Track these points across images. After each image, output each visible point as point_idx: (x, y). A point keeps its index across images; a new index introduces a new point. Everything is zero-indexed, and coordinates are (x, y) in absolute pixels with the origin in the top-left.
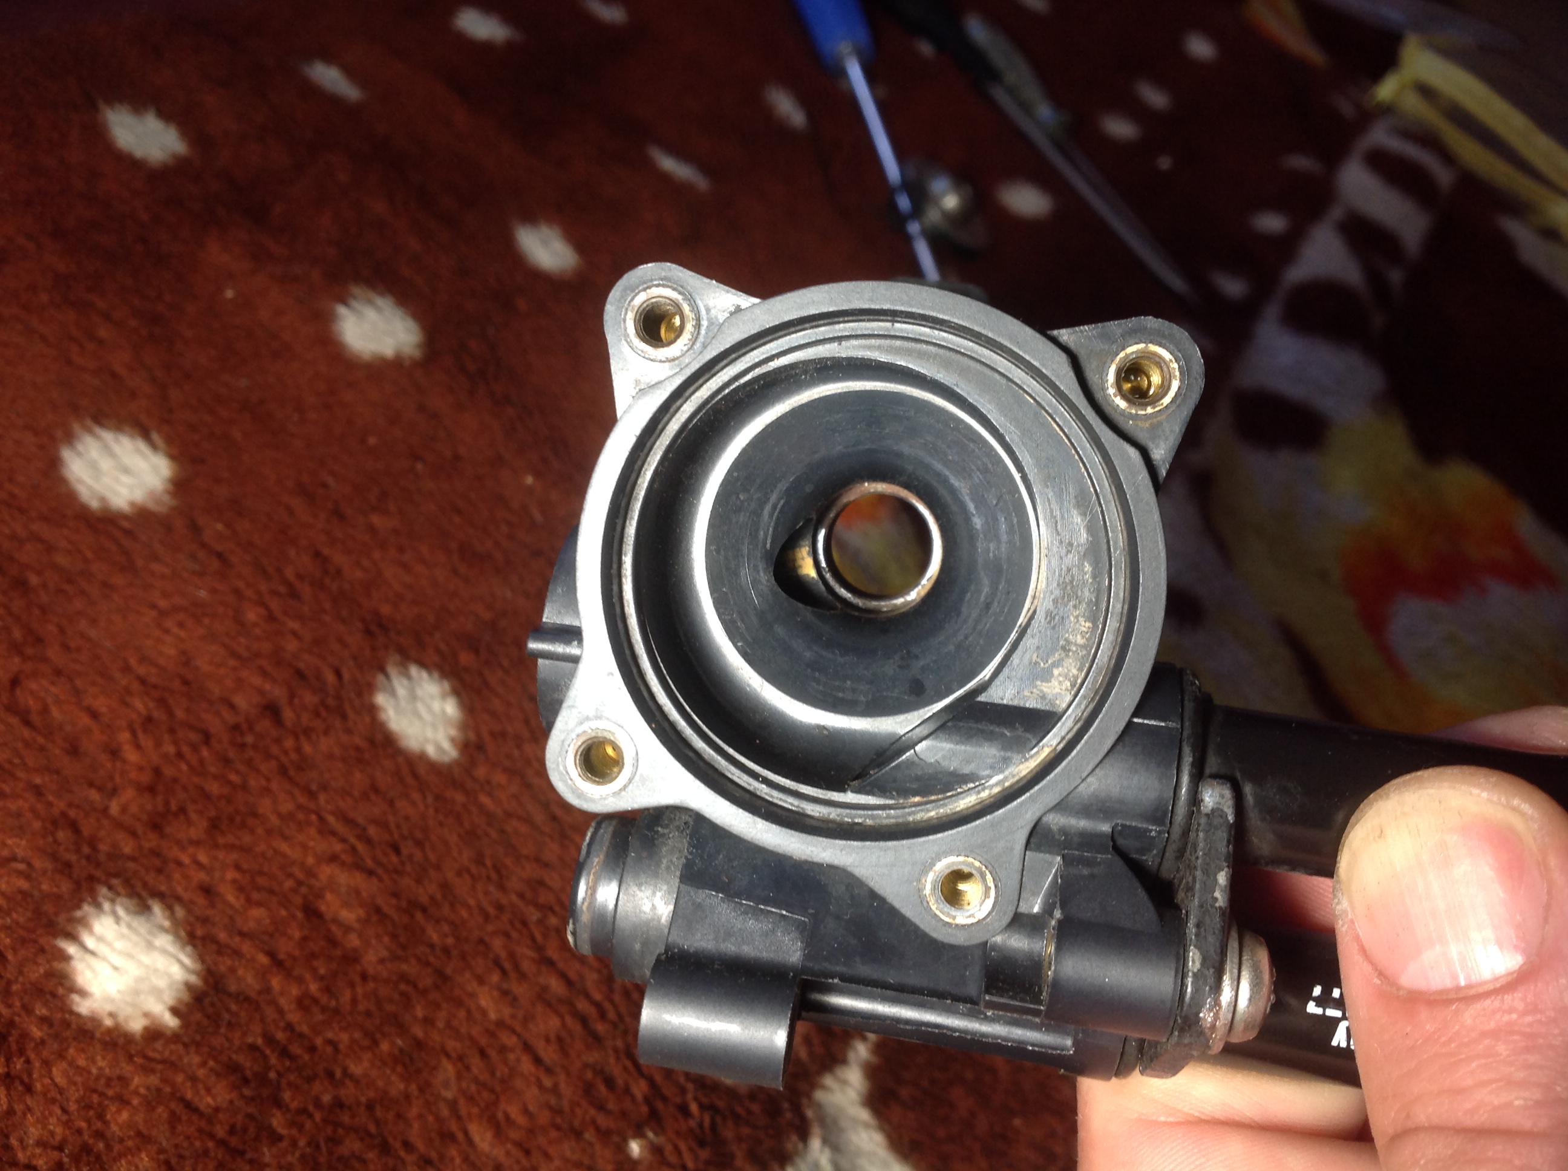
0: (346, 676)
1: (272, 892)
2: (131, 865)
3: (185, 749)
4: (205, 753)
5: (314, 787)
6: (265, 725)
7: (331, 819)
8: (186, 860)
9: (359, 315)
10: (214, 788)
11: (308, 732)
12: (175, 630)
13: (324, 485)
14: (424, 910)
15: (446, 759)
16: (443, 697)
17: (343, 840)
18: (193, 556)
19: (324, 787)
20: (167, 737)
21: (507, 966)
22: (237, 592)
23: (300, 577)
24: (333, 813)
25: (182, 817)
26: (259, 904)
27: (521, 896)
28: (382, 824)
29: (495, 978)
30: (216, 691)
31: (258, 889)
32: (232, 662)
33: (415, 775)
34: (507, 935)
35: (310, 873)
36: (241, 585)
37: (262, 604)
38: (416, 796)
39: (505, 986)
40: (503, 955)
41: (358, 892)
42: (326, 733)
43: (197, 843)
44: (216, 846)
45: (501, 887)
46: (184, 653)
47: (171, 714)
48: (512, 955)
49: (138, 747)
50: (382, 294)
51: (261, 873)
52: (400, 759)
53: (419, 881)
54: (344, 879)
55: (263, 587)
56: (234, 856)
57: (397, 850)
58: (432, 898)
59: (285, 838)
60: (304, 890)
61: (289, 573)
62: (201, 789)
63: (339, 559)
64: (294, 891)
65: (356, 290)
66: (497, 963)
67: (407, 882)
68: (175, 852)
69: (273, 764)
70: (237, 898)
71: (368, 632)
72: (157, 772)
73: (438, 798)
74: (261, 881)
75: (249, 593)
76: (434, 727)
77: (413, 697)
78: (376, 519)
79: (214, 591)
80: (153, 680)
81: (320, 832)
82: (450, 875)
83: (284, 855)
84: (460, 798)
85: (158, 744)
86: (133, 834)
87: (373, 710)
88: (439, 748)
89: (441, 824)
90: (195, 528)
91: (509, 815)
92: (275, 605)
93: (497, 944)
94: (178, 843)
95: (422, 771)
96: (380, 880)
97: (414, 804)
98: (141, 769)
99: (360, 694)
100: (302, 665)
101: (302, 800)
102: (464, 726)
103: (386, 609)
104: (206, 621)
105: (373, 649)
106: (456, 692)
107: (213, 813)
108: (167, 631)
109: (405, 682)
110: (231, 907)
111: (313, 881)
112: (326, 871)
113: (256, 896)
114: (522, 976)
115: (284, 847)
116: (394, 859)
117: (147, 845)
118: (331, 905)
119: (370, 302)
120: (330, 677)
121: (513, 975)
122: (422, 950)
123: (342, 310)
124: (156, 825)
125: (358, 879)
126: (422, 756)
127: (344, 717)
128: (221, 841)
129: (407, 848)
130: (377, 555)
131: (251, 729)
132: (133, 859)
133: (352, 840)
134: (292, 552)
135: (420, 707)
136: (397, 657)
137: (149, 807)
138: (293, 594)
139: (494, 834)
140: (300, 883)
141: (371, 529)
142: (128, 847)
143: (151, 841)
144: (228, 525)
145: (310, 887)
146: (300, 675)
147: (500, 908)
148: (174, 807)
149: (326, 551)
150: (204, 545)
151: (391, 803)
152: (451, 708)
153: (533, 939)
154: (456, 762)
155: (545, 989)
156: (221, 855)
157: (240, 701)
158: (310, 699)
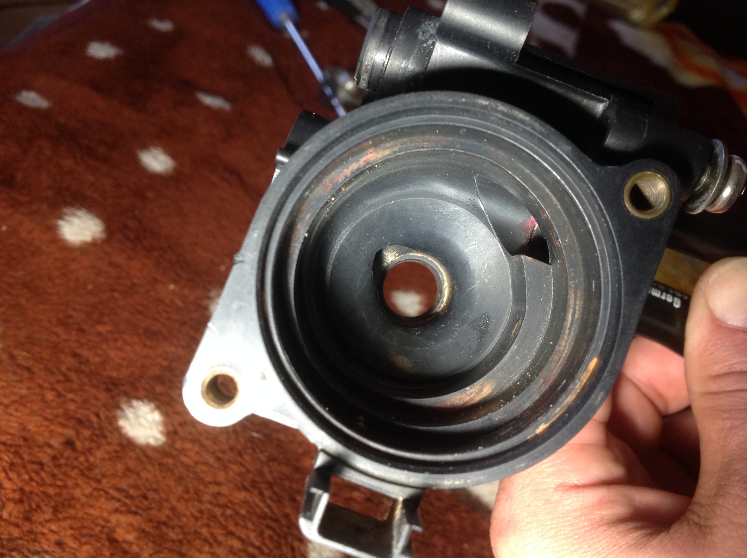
0: (102, 416)
1: (91, 536)
2: (20, 542)
3: (33, 475)
4: (43, 474)
5: (99, 477)
6: (68, 453)
7: (111, 491)
8: (45, 531)
9: (70, 223)
10: (51, 491)
11: (90, 450)
12: (15, 413)
13: (71, 317)
14: (165, 524)
15: (160, 443)
16: (152, 411)
17: (119, 500)
18: (14, 373)
19: (104, 476)
20: (22, 471)
21: (211, 541)
22: (40, 386)
23: (69, 369)
24: (111, 488)
25: (39, 511)
26: (86, 543)
27: (211, 503)
28: (136, 487)
29: (207, 548)
30: (41, 440)
31: (84, 536)
32: (46, 423)
33: (147, 456)
34: (208, 526)
35: (107, 521)
36: (41, 381)
37: (53, 389)
38: (149, 467)
39: (212, 550)
40: (208, 536)
41: (131, 525)
42: (99, 448)
43: (48, 521)
44: (59, 520)
45: (200, 501)
46: (21, 424)
47: (22, 458)
48: (212, 535)
49: (10, 479)
50: (79, 209)
51: (83, 527)
52: (138, 451)
53: (160, 510)
54: (124, 519)
55: (52, 379)
56: (68, 523)
57: (145, 497)
58: (168, 517)
59: (91, 506)
60: (106, 530)
61: (63, 368)
62: (44, 493)
63: (86, 353)
64: (101, 532)
65: (66, 210)
66: (206, 540)
67: (154, 512)
68: (40, 529)
69: (76, 471)
70: (75, 543)
71: (108, 390)
72: (22, 490)
73: (160, 464)
74: (85, 531)
75: (46, 385)
76: (151, 428)
77: (137, 417)
78: (100, 328)
79: (29, 388)
80: (10, 442)
81: (107, 499)
82: (174, 502)
83: (93, 515)
84: (171, 461)
85: (19, 475)
86: (17, 526)
87: (118, 430)
88: (156, 439)
89: (164, 478)
90: (12, 357)
91: (197, 463)
92: (60, 388)
93: (204, 531)
94: (41, 523)
95: (149, 453)
96: (141, 515)
97: (149, 471)
98: (14, 491)
99: (110, 423)
100: (79, 416)
101: (94, 485)
102: (165, 424)
103: (114, 374)
104: (29, 405)
105: (112, 398)
106: (158, 408)
107: (53, 504)
108: (11, 415)
109: (132, 410)
110: (73, 548)
111: (109, 525)
112: (114, 518)
113: (84, 540)
114: (219, 544)
115: (91, 511)
116: (146, 503)
117: (25, 529)
118: (120, 534)
119: (74, 215)
120: (94, 419)
121: (215, 545)
122: (169, 545)
123: (61, 223)
124: (27, 519)
125: (130, 518)
126: (148, 446)
127: (105, 437)
128: (60, 516)
129: (151, 495)
130: (104, 346)
131: (62, 456)
132: (21, 538)
133: (124, 499)
134: (63, 357)
135: (142, 421)
136: (125, 399)
137: (22, 510)
138: (68, 380)
139: (191, 475)
140: (103, 527)
141: (99, 334)
142: (16, 532)
143: (27, 526)
144: (28, 352)
145: (109, 528)
146: (79, 421)
147: (201, 512)
148: (34, 506)
149: (79, 351)
150: (19, 366)
151: (138, 474)
152: (157, 416)
153: (221, 524)
154: (165, 443)
155: (232, 547)
156: (62, 524)
157: (54, 442)
158: (87, 433)
